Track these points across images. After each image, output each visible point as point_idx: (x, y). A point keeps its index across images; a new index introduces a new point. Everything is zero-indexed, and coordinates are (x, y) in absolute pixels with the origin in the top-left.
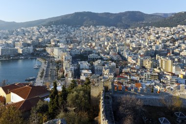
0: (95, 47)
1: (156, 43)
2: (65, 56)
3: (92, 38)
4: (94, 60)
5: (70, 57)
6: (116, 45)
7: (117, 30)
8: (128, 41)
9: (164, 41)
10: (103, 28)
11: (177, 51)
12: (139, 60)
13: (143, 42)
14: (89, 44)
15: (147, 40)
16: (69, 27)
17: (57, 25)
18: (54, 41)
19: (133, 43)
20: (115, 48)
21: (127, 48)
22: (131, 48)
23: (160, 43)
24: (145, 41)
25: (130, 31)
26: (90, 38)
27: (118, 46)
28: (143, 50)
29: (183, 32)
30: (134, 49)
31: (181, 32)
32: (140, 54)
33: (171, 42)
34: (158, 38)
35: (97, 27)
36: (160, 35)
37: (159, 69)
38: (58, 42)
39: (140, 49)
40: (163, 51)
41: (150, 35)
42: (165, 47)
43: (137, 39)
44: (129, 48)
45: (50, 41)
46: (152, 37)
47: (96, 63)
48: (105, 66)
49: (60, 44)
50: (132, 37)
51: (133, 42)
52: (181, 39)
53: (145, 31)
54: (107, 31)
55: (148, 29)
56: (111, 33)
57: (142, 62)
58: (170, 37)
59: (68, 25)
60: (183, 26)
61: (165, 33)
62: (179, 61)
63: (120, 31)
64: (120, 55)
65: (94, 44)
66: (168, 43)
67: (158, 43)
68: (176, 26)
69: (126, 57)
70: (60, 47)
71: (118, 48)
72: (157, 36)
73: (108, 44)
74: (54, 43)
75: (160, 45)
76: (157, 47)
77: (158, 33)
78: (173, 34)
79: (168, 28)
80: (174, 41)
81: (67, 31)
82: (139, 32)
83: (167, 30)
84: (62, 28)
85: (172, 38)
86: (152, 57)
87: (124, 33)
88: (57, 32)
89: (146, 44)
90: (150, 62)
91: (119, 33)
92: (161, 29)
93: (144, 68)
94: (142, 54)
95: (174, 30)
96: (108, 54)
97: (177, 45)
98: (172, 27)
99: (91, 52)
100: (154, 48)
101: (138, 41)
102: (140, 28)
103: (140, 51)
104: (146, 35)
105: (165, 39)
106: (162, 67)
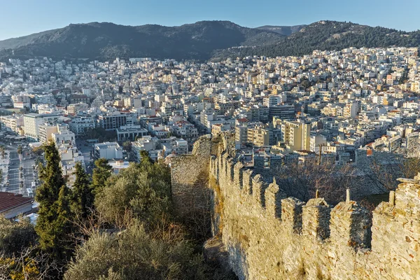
0: (130, 108)
1: (269, 92)
2: (57, 134)
3: (121, 89)
4: (133, 138)
5: (70, 136)
6: (182, 100)
7: (181, 65)
8: (209, 91)
9: (286, 87)
10: (145, 63)
11: (314, 105)
12: (238, 130)
13: (241, 92)
14: (117, 103)
15: (251, 86)
16: (59, 64)
17: (23, 59)
18: (22, 99)
19: (221, 95)
20: (181, 108)
21: (209, 105)
22: (217, 107)
23: (279, 92)
24: (245, 88)
25: (211, 68)
26: (116, 89)
27: (188, 102)
28: (245, 107)
29: (325, 64)
30: (224, 107)
31: (320, 66)
32: (238, 118)
33: (301, 89)
34: (274, 80)
35: (132, 60)
36: (277, 73)
37: (282, 145)
38: (33, 101)
39: (236, 106)
40: (287, 109)
41: (255, 74)
42: (290, 98)
43: (228, 85)
44: (213, 106)
45: (9, 99)
46: (261, 80)
47: (139, 145)
48: (161, 148)
49: (40, 107)
50: (216, 81)
51: (221, 91)
52: (322, 80)
53: (245, 67)
54: (158, 69)
55: (251, 63)
56: (167, 73)
57: (244, 133)
58: (300, 76)
59: (56, 59)
60: (323, 53)
61: (288, 68)
62: (321, 125)
63: (188, 68)
64: (194, 123)
65: (127, 102)
66: (295, 91)
67: (274, 92)
68: (310, 52)
69: (208, 125)
70: (41, 112)
71: (186, 108)
72: (271, 75)
73: (162, 99)
74: (21, 106)
75: (280, 96)
76: (274, 100)
77: (273, 70)
78: (306, 70)
79: (294, 59)
80: (306, 85)
81: (54, 74)
82: (233, 70)
83: (292, 61)
84: (38, 65)
85: (304, 78)
86: (264, 122)
87: (198, 72)
88: (25, 78)
89: (250, 95)
90: (264, 132)
91: (185, 74)
92: (279, 60)
93: (249, 146)
94: (242, 116)
95: (306, 63)
96: (166, 123)
97: (313, 93)
98: (301, 55)
99: (122, 121)
100: (267, 103)
101: (232, 90)
102: (233, 59)
103: (237, 112)
104: (247, 76)
105: (288, 81)
106: (288, 141)
